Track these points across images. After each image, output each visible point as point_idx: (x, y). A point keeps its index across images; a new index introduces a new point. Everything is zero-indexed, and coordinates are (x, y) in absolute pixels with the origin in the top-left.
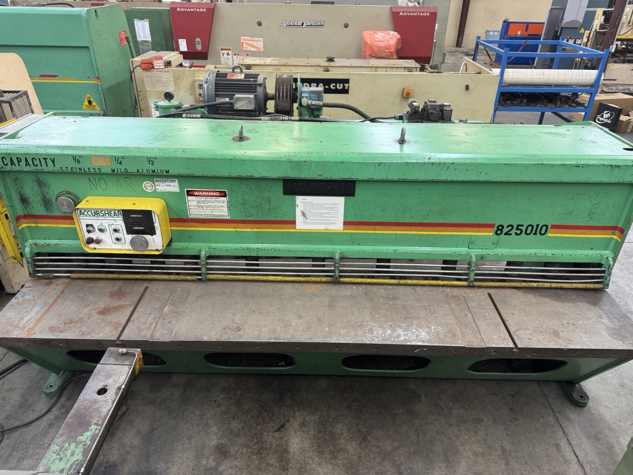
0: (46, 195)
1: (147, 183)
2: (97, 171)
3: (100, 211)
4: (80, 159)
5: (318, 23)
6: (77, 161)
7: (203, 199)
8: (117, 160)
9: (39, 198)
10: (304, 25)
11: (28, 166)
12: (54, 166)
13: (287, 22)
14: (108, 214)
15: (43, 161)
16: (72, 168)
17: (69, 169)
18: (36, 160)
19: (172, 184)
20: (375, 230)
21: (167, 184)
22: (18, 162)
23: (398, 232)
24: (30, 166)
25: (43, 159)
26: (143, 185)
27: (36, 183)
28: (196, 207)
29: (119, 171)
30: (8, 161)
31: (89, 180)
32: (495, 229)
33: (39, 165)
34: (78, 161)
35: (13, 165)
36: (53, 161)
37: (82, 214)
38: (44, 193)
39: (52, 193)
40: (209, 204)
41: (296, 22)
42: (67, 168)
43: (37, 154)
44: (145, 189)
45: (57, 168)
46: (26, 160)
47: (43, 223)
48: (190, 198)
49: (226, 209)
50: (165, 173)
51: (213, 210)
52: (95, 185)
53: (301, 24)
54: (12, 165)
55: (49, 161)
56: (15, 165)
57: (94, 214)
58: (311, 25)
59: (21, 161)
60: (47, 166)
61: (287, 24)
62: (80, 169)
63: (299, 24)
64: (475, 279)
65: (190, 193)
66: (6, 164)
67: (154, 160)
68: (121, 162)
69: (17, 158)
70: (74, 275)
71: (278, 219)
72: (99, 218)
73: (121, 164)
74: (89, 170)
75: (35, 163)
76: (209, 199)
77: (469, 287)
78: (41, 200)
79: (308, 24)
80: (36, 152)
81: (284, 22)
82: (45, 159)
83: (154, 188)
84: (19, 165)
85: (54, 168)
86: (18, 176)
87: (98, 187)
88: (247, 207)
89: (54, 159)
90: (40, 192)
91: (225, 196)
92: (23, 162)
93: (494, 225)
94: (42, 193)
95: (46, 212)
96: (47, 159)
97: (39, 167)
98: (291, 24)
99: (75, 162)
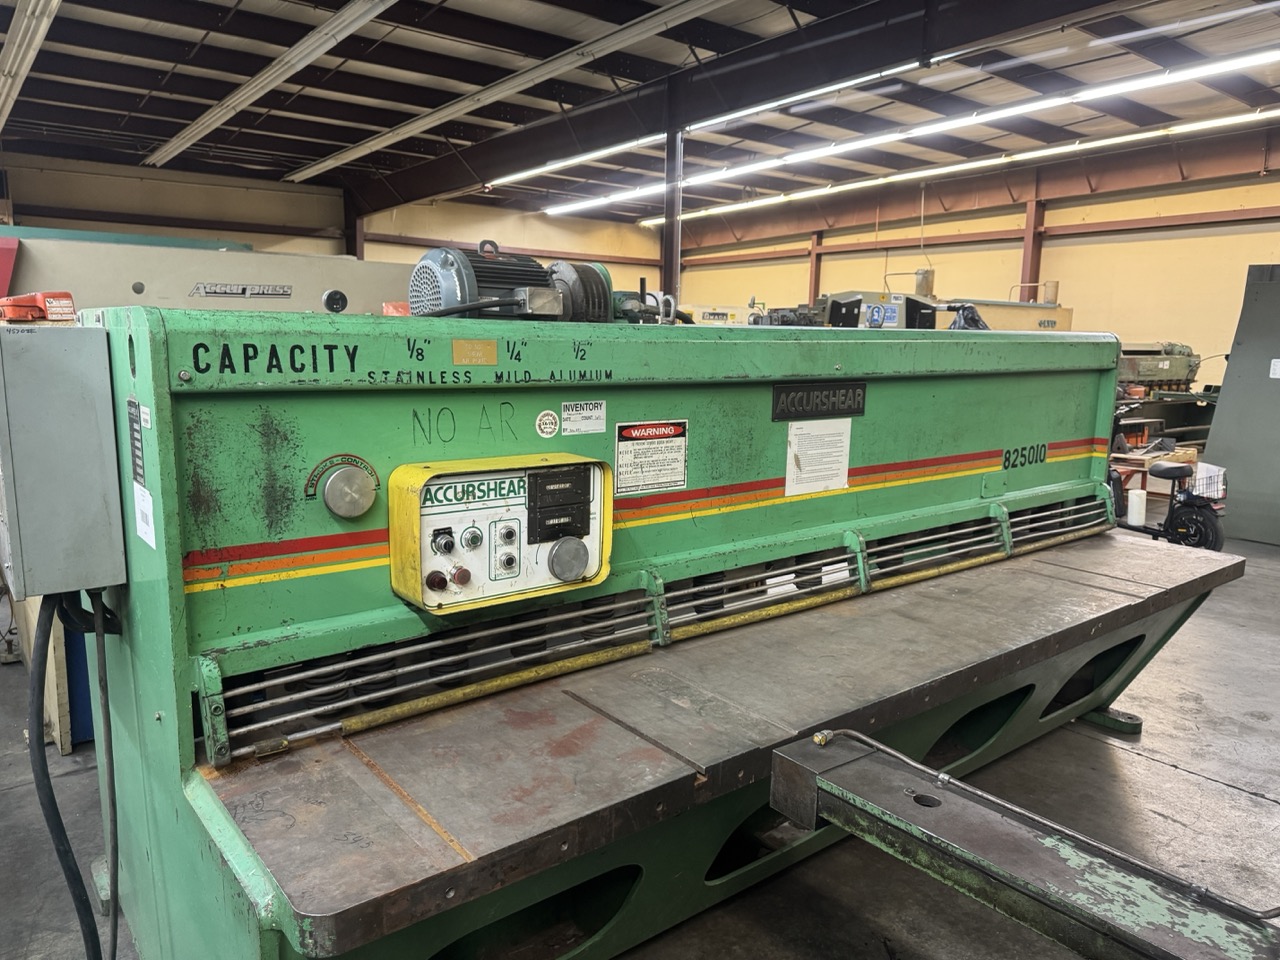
0: (281, 473)
1: (547, 415)
2: (463, 378)
3: (476, 484)
4: (425, 346)
5: (278, 289)
6: (415, 353)
7: (646, 446)
8: (511, 350)
9: (255, 488)
10: (248, 293)
11: (275, 370)
12: (353, 369)
13: (208, 286)
14: (495, 490)
15: (323, 355)
16: (399, 375)
17: (392, 377)
18: (302, 351)
19: (595, 413)
20: (885, 481)
21: (586, 413)
22: (247, 358)
23: (912, 481)
24: (280, 371)
25: (326, 347)
26: (538, 422)
27: (256, 436)
28: (630, 469)
29: (512, 378)
30: (213, 357)
31: (415, 415)
32: (1003, 459)
33: (309, 368)
34: (420, 354)
35: (227, 371)
36: (352, 356)
37: (431, 500)
38: (275, 467)
39: (298, 464)
40: (655, 457)
41: (229, 287)
42: (386, 373)
43: (310, 332)
44: (539, 432)
45: (358, 378)
46: (273, 349)
47: (245, 573)
48: (624, 446)
49: (680, 466)
50: (604, 380)
51: (660, 471)
52: (427, 430)
53: (240, 291)
54: (222, 371)
55: (340, 356)
56: (233, 371)
57: (460, 496)
58: (263, 294)
59: (255, 356)
60: (332, 369)
61: (208, 290)
62: (420, 376)
63: (235, 291)
65: (624, 434)
66: (202, 366)
67: (587, 348)
68: (519, 354)
69: (246, 347)
70: (353, 723)
71: (761, 478)
72: (471, 506)
73: (519, 360)
74: (443, 377)
75: (299, 359)
76: (656, 444)
78: (258, 493)
79: (256, 292)
80: (308, 329)
81: (201, 286)
82: (330, 348)
83: (557, 428)
84: (247, 369)
85: (349, 375)
86: (204, 417)
87: (434, 434)
88: (716, 457)
89: (355, 348)
90: (262, 466)
91: (683, 435)
92: (264, 357)
93: (1002, 451)
94: (269, 468)
95: (266, 532)
96: (336, 347)
97: (308, 375)
98: (218, 291)
99: (411, 357)
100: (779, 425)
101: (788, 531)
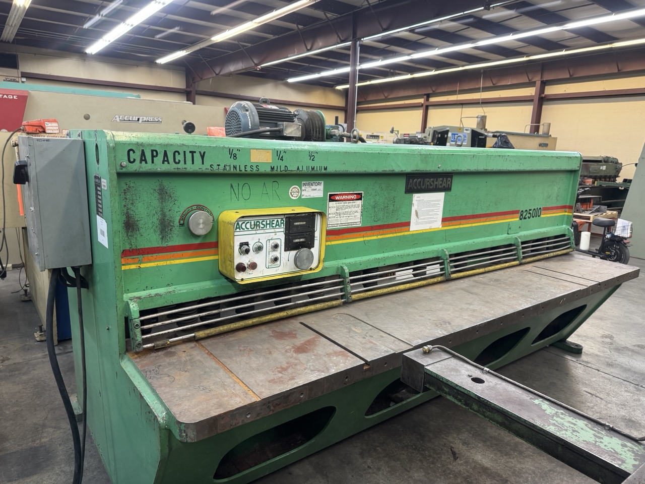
0: (168, 213)
1: (295, 188)
2: (255, 169)
3: (261, 221)
4: (237, 153)
5: (155, 119)
6: (233, 156)
7: (342, 204)
8: (278, 155)
9: (155, 220)
10: (140, 120)
11: (166, 163)
12: (203, 163)
13: (121, 117)
14: (269, 224)
15: (189, 156)
16: (225, 166)
17: (222, 167)
18: (179, 154)
19: (318, 187)
20: (460, 224)
21: (313, 187)
22: (153, 157)
23: (474, 225)
24: (169, 163)
25: (190, 152)
26: (290, 191)
27: (156, 195)
28: (334, 215)
29: (279, 169)
30: (136, 156)
31: (232, 186)
32: (520, 215)
33: (182, 162)
34: (235, 156)
35: (143, 162)
36: (203, 157)
37: (239, 228)
38: (165, 210)
39: (176, 209)
40: (347, 210)
41: (131, 117)
42: (219, 165)
43: (183, 145)
44: (291, 196)
45: (205, 168)
46: (165, 154)
47: (150, 261)
48: (332, 204)
49: (359, 215)
50: (323, 171)
51: (349, 217)
52: (237, 194)
53: (137, 120)
54: (141, 163)
55: (197, 156)
56: (146, 163)
57: (253, 227)
58: (148, 121)
59: (157, 156)
60: (193, 163)
61: (121, 119)
62: (235, 167)
63: (134, 120)
64: (523, 257)
65: (332, 198)
66: (132, 160)
67: (315, 155)
68: (282, 157)
69: (152, 151)
70: (201, 334)
71: (398, 222)
72: (258, 232)
73: (282, 160)
74: (245, 168)
75: (178, 158)
76: (347, 203)
77: (521, 264)
78: (157, 222)
79: (144, 120)
80: (182, 143)
81: (117, 116)
82: (192, 153)
83: (299, 194)
84: (153, 162)
85: (201, 166)
86: (132, 185)
87: (240, 196)
88: (377, 211)
89: (204, 153)
90: (159, 209)
91: (360, 199)
92: (161, 157)
93: (519, 211)
94: (162, 210)
95: (160, 242)
96: (195, 152)
97: (181, 166)
98: (126, 119)
99: (231, 158)
100: (408, 195)
101: (411, 248)
